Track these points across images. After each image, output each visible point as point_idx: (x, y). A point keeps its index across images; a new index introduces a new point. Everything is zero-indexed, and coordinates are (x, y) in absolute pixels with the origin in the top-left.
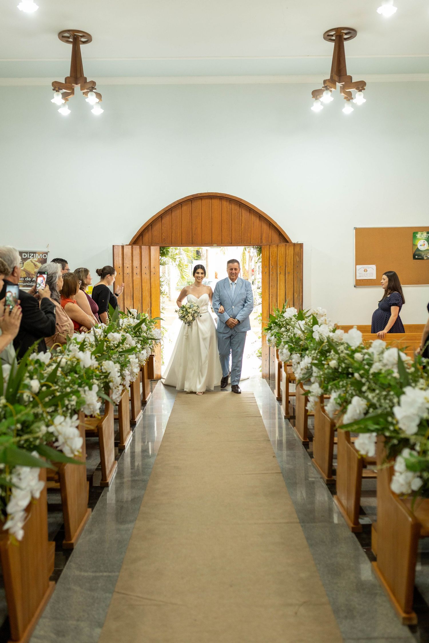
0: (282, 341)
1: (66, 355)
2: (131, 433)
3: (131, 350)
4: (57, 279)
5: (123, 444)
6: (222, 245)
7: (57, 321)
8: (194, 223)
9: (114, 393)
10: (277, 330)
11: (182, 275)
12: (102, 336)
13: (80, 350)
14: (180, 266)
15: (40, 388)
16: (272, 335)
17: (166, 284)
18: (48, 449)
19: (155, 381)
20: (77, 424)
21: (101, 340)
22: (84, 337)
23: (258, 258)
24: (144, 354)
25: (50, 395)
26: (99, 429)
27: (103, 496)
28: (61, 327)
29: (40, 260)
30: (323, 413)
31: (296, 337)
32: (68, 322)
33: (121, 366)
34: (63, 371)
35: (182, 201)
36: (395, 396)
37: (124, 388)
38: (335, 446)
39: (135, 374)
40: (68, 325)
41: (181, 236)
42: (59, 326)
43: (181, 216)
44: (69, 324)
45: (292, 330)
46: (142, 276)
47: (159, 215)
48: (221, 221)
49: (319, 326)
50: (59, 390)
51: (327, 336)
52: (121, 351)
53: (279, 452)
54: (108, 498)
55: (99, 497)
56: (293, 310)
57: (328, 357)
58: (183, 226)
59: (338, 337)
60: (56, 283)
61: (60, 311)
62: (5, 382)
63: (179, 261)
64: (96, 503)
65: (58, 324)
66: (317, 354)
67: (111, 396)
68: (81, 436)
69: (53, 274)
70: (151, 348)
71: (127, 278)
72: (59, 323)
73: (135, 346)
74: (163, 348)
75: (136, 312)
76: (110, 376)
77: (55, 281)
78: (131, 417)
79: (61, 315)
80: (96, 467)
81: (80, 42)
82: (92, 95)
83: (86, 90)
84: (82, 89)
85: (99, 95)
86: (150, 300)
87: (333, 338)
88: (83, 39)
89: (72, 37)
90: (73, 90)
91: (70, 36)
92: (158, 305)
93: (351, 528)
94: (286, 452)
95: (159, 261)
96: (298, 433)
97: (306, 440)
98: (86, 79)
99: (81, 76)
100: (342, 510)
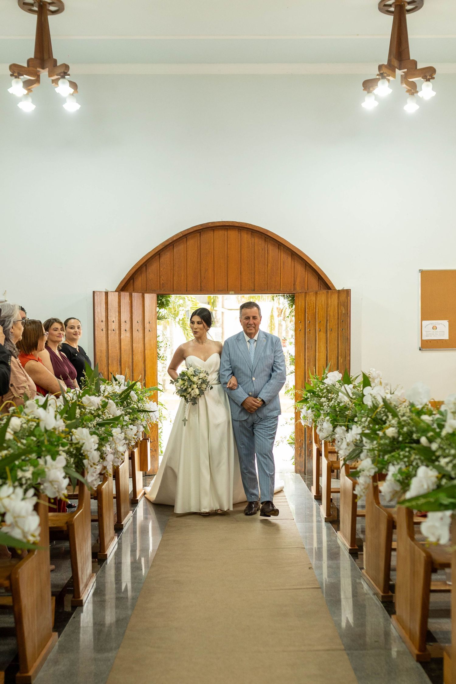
0: (322, 414)
2: (116, 539)
3: (115, 422)
4: (11, 325)
5: (105, 552)
6: (242, 292)
7: (12, 380)
8: (204, 262)
9: (89, 473)
10: (316, 402)
12: (74, 400)
16: (309, 409)
19: (151, 476)
20: (33, 503)
21: (71, 403)
26: (70, 526)
27: (74, 618)
28: (17, 389)
30: (377, 506)
31: (341, 405)
32: (28, 383)
33: (100, 439)
34: (16, 436)
38: (393, 553)
39: (120, 454)
40: (27, 387)
41: (185, 280)
42: (14, 388)
43: (185, 253)
44: (29, 386)
46: (132, 333)
47: (155, 252)
48: (239, 260)
49: (371, 388)
51: (384, 398)
52: (101, 420)
53: (317, 562)
54: (82, 620)
55: (69, 619)
56: (336, 375)
57: (384, 426)
58: (188, 267)
59: (398, 399)
60: (9, 329)
61: (16, 367)
63: (183, 315)
64: (64, 626)
65: (12, 385)
66: (369, 423)
67: (85, 478)
69: (5, 317)
70: (144, 427)
71: (112, 335)
72: (14, 384)
73: (120, 416)
74: (161, 432)
75: (123, 379)
76: (83, 448)
77: (7, 327)
78: (116, 518)
79: (17, 373)
80: (66, 582)
81: (48, 12)
82: (64, 83)
83: (55, 77)
84: (50, 75)
85: (73, 85)
86: (143, 366)
87: (391, 400)
88: (52, 8)
89: (37, 4)
90: (38, 76)
91: (35, 3)
92: (154, 373)
93: (415, 657)
94: (326, 563)
95: (156, 315)
96: (344, 539)
97: (354, 547)
98: (55, 61)
99: (49, 58)
100: (403, 633)
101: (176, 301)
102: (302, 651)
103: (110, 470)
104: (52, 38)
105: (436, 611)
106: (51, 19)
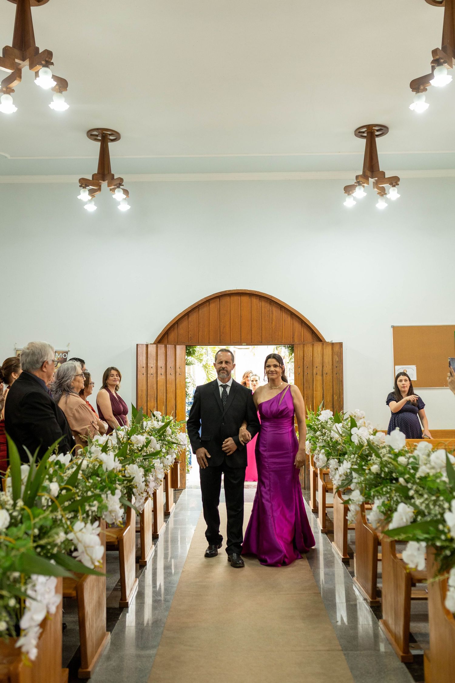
0: (318, 446)
1: (88, 457)
2: (153, 548)
3: (156, 454)
5: (145, 560)
6: (251, 344)
8: (223, 321)
10: (312, 434)
11: (208, 377)
12: (125, 439)
13: (102, 452)
14: (206, 368)
15: (60, 492)
17: (193, 385)
18: (67, 558)
19: (179, 491)
20: (98, 532)
21: (123, 443)
22: (107, 440)
23: (289, 358)
24: (169, 459)
25: (70, 500)
26: (120, 541)
27: (122, 617)
29: (60, 359)
30: (364, 524)
31: (333, 440)
33: (145, 470)
34: (84, 474)
35: (209, 298)
36: (445, 502)
37: (148, 495)
38: (379, 563)
39: (159, 480)
41: (208, 335)
43: (208, 314)
45: (328, 433)
46: (166, 376)
47: (185, 313)
48: (250, 319)
49: (357, 429)
50: (80, 494)
51: (368, 439)
52: (145, 455)
55: (118, 618)
56: (328, 413)
57: (369, 462)
58: (210, 324)
59: (379, 439)
62: (23, 484)
63: (206, 361)
66: (357, 459)
68: (102, 544)
70: (176, 454)
71: (151, 378)
73: (160, 450)
75: (160, 415)
76: (134, 481)
78: (154, 529)
81: (109, 140)
82: (119, 191)
83: (113, 187)
84: (109, 186)
85: (126, 192)
86: (174, 402)
87: (374, 441)
88: (111, 138)
89: (100, 135)
90: (100, 186)
91: (99, 134)
92: (183, 408)
93: (400, 658)
94: (323, 570)
95: (185, 361)
96: (337, 550)
97: (346, 556)
98: (113, 175)
99: (109, 173)
100: (390, 636)
101: (201, 350)
102: (307, 651)
103: (151, 493)
104: (111, 157)
105: (416, 615)
106: (111, 145)
